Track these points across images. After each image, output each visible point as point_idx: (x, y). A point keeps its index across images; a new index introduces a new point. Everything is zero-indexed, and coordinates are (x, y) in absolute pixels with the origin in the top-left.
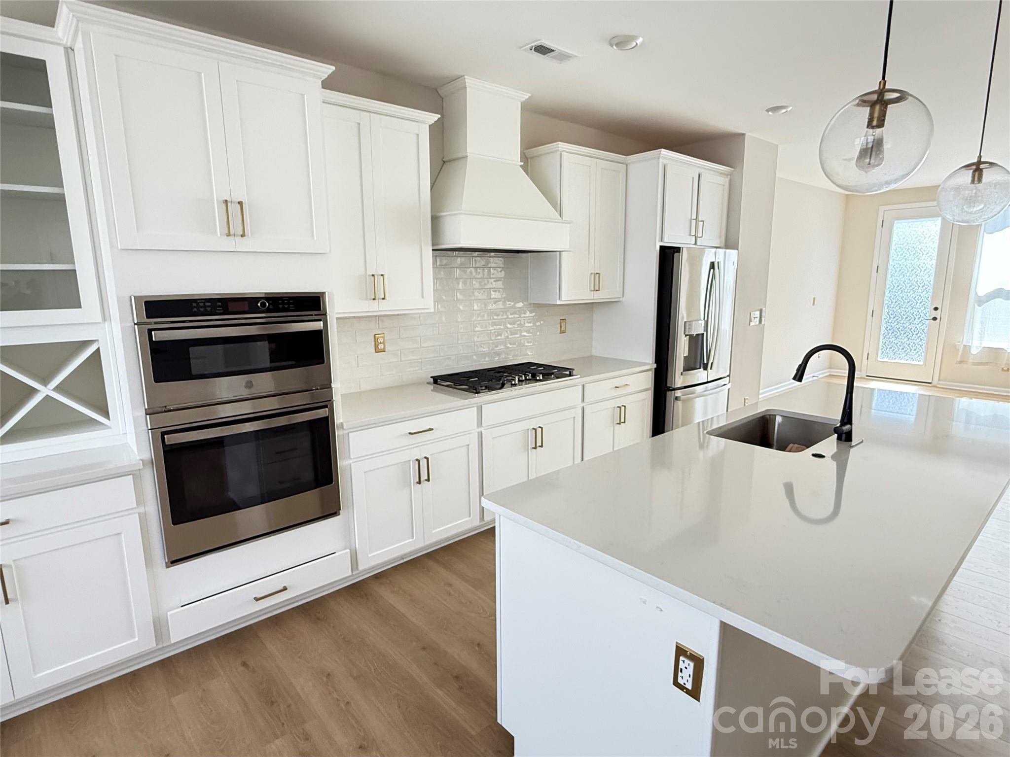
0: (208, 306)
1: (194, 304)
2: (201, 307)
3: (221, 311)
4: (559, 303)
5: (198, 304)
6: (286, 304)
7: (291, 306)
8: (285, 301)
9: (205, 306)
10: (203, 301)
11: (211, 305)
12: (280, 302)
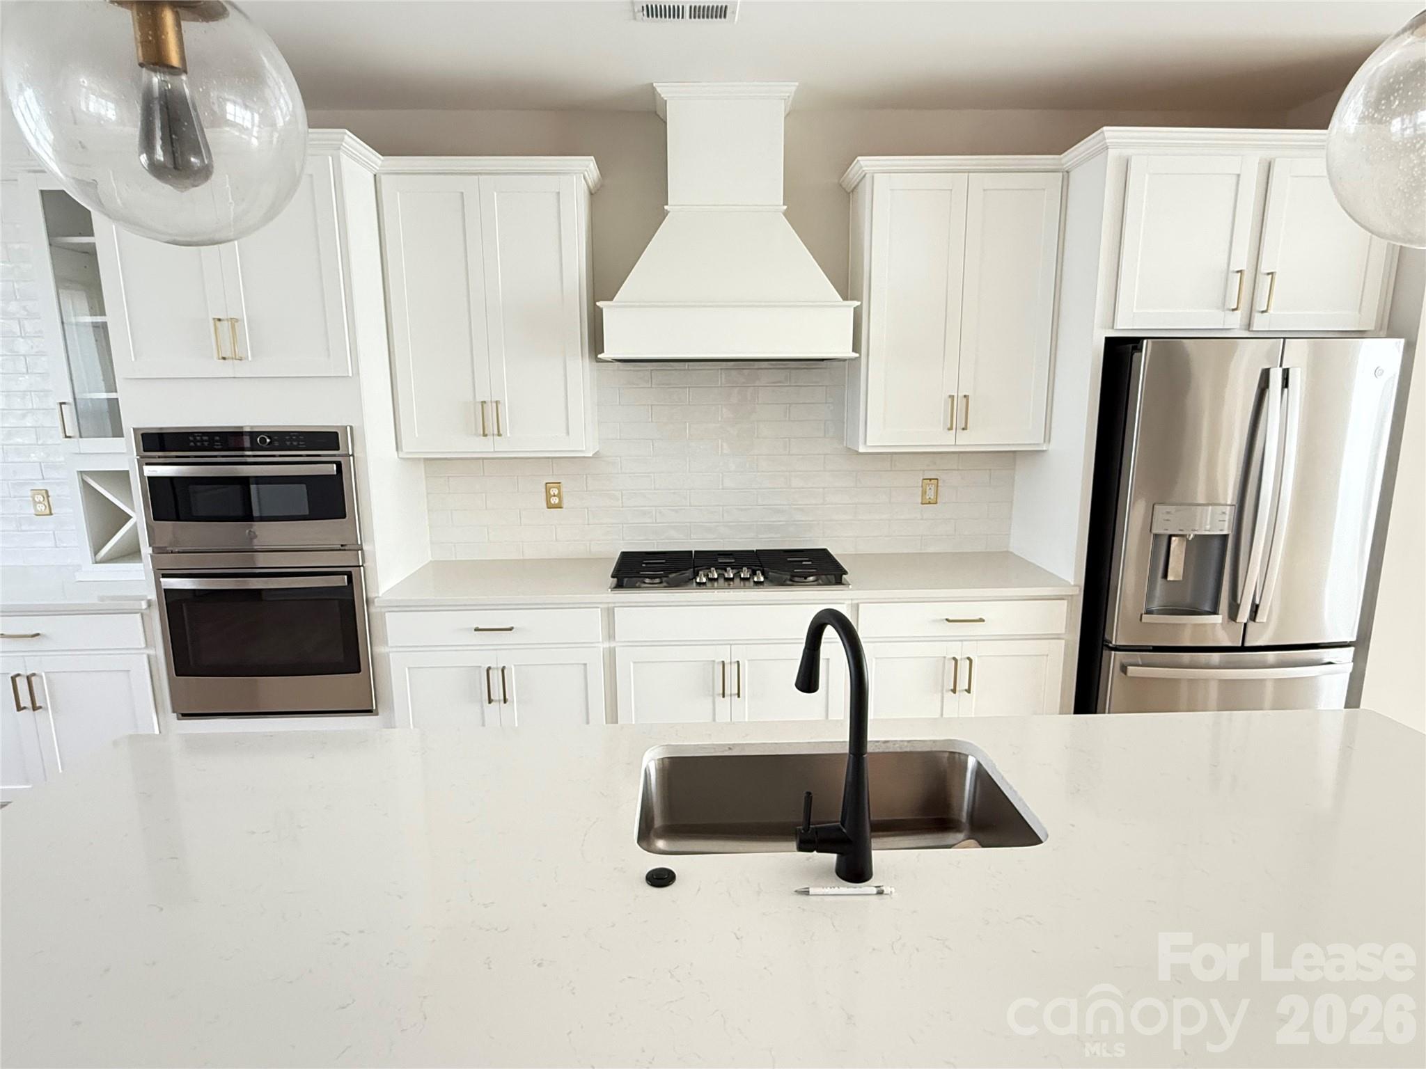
0: (206, 441)
1: (191, 438)
2: (198, 441)
3: (220, 447)
4: (862, 450)
5: (194, 437)
6: (295, 440)
7: (301, 443)
8: (294, 437)
9: (202, 441)
10: (200, 434)
11: (209, 439)
12: (287, 438)
